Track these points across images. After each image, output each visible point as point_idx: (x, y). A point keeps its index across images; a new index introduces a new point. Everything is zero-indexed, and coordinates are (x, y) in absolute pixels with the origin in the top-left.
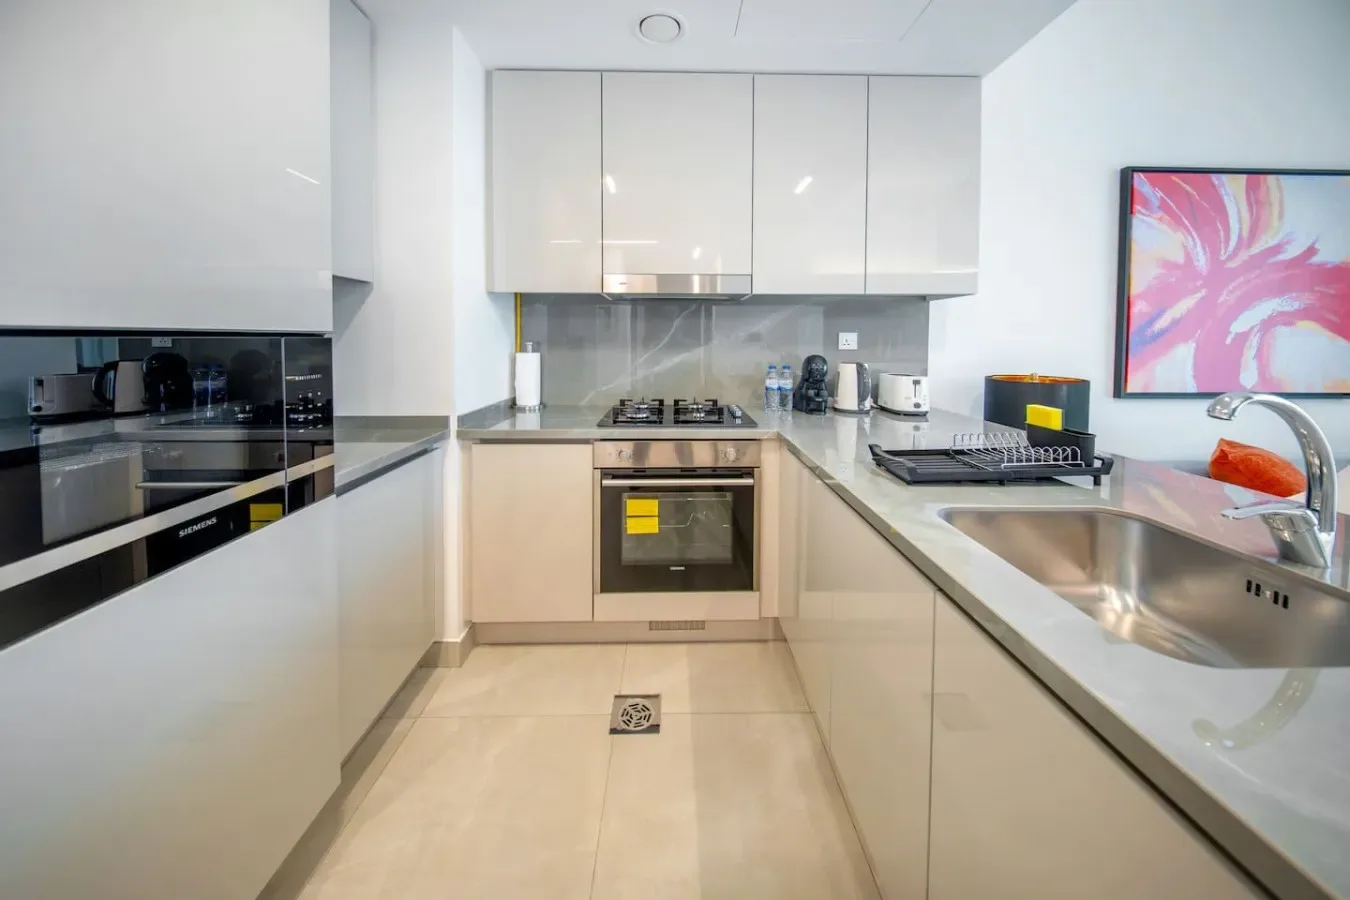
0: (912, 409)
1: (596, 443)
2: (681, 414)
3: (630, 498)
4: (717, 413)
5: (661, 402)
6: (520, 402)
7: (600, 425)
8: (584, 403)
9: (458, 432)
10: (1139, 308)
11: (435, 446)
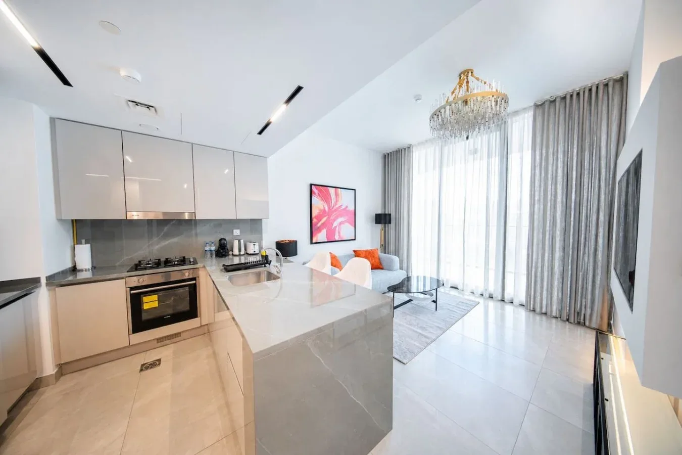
0: (253, 253)
1: (127, 279)
2: (168, 263)
3: (144, 296)
4: (183, 261)
5: (159, 260)
6: (78, 268)
7: (128, 272)
8: (117, 264)
9: (46, 283)
10: (314, 221)
11: (32, 291)
